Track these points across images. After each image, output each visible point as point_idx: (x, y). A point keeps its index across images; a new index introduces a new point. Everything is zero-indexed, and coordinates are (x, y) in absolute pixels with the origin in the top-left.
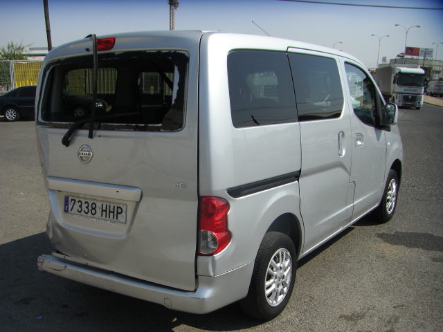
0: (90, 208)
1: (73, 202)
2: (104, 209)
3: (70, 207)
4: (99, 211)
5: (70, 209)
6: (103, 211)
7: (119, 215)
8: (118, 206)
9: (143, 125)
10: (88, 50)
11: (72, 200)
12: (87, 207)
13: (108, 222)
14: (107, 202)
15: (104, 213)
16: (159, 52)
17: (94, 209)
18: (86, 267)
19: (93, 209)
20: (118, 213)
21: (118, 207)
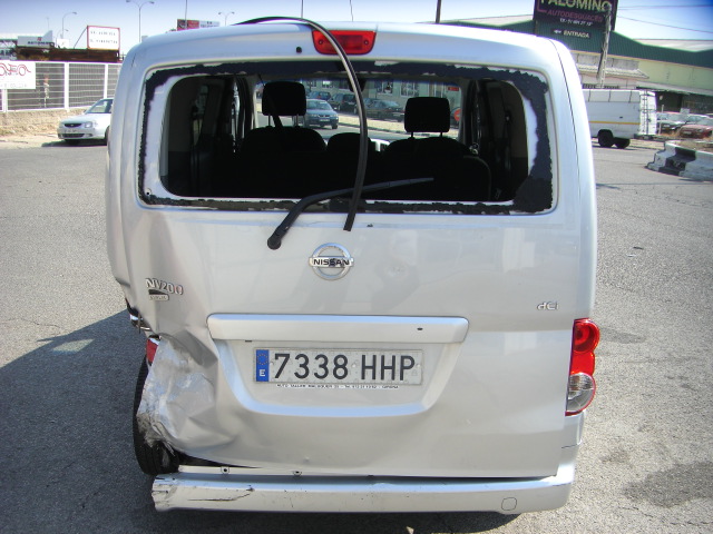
0: (331, 366)
1: (282, 359)
2: (369, 362)
3: (273, 370)
4: (354, 370)
5: (272, 374)
6: (364, 367)
7: (405, 371)
8: (404, 354)
9: (454, 203)
10: (299, 50)
11: (277, 356)
12: (323, 366)
13: (379, 387)
14: (374, 349)
15: (370, 371)
16: (484, 69)
17: (343, 367)
18: (297, 479)
19: (338, 366)
20: (403, 368)
21: (403, 358)
